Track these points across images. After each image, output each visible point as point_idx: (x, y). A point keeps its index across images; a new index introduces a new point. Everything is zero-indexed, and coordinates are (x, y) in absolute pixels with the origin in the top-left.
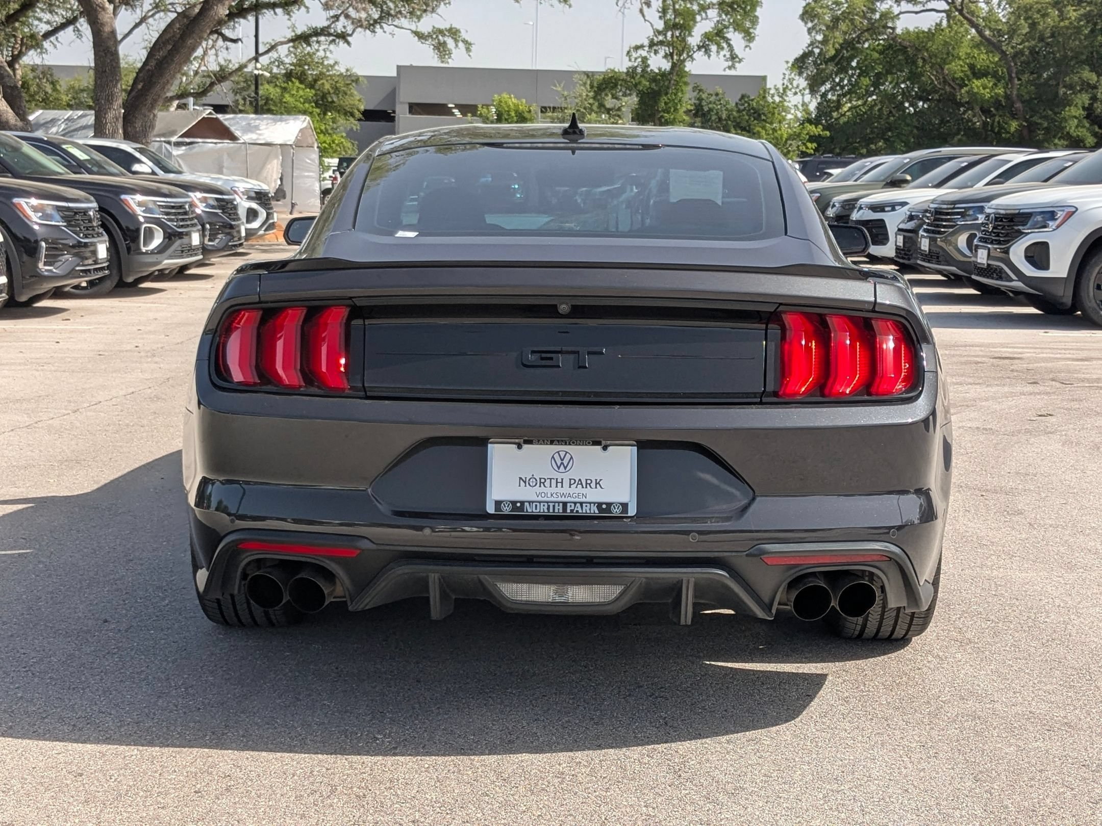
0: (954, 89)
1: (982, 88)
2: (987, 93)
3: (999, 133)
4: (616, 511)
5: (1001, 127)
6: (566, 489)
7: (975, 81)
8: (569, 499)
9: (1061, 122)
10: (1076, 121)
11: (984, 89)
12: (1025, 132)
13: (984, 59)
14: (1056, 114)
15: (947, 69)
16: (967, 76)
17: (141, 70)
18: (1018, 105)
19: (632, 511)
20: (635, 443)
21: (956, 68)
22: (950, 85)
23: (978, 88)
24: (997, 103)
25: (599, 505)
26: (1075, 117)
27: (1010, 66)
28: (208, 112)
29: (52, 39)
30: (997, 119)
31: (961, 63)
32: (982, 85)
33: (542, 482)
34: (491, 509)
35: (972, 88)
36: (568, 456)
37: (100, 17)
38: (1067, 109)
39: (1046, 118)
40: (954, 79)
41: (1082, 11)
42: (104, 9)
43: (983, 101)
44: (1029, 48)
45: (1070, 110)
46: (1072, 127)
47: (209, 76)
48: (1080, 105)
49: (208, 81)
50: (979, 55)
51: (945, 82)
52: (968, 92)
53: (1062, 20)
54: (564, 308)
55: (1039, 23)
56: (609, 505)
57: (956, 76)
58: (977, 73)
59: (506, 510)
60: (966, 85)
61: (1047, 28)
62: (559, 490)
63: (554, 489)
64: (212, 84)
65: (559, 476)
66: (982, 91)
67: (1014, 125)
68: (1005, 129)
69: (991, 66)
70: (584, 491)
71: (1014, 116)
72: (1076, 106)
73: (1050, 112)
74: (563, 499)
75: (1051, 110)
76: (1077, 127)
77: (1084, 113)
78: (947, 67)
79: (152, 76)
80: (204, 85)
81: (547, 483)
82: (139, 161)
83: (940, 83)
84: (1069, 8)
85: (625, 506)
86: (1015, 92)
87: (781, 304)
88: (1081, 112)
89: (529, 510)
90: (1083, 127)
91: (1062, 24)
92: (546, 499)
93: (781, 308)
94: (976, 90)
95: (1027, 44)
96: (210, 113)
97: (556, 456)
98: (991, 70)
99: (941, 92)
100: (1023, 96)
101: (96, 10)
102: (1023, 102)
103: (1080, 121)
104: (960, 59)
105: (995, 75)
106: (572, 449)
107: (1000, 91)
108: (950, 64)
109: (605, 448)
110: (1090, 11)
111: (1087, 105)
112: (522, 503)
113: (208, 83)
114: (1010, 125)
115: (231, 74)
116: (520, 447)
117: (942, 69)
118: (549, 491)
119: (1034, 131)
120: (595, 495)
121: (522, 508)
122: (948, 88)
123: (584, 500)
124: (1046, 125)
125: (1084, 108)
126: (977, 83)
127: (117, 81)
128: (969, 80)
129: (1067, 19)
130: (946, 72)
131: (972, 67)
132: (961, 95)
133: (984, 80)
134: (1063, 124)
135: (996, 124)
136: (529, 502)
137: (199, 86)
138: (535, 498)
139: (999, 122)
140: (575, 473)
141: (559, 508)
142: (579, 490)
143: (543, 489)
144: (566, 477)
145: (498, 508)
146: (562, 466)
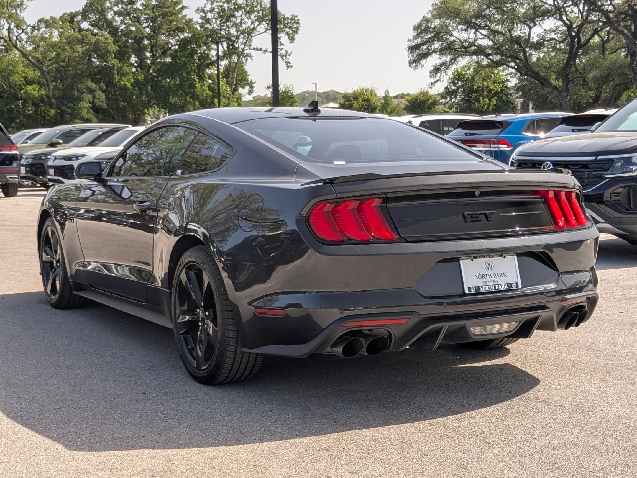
0: (16, 91)
1: (33, 90)
2: (36, 94)
3: (44, 117)
4: (514, 287)
5: (45, 113)
6: (493, 279)
7: (28, 86)
9: (78, 111)
10: (86, 110)
11: (34, 91)
12: (58, 116)
13: (33, 74)
14: (75, 105)
15: (12, 80)
16: (23, 84)
18: (53, 100)
19: (520, 286)
20: (515, 254)
21: (16, 79)
22: (14, 89)
23: (31, 91)
24: (42, 100)
25: (507, 285)
26: (86, 108)
27: (47, 78)
30: (43, 108)
31: (19, 76)
32: (33, 89)
33: (483, 277)
34: (467, 291)
35: (27, 90)
36: (491, 263)
38: (81, 103)
39: (70, 108)
40: (16, 85)
41: (85, 48)
43: (34, 98)
44: (55, 68)
45: (82, 104)
46: (84, 112)
48: (87, 101)
50: (29, 71)
51: (10, 86)
52: (24, 93)
53: (73, 53)
54: (477, 193)
55: (61, 54)
56: (511, 284)
57: (17, 83)
58: (30, 82)
59: (473, 291)
60: (23, 89)
61: (66, 57)
62: (491, 279)
65: (489, 273)
66: (33, 93)
67: (52, 112)
68: (47, 114)
69: (36, 78)
70: (500, 279)
71: (51, 106)
72: (85, 101)
73: (72, 105)
74: (495, 283)
75: (73, 104)
76: (87, 113)
77: (91, 105)
78: (11, 78)
81: (485, 277)
83: (7, 87)
84: (78, 46)
85: (517, 284)
86: (51, 93)
88: (88, 105)
89: (482, 290)
90: (90, 113)
91: (74, 55)
92: (486, 284)
94: (29, 92)
95: (54, 65)
97: (487, 263)
98: (36, 81)
99: (8, 92)
100: (55, 95)
102: (55, 99)
103: (88, 110)
104: (18, 73)
105: (39, 83)
107: (43, 92)
108: (13, 76)
109: (504, 258)
110: (89, 48)
111: (91, 101)
112: (478, 287)
114: (50, 112)
116: (472, 260)
117: (9, 79)
118: (487, 280)
119: (64, 116)
120: (505, 280)
121: (479, 290)
122: (12, 91)
123: (501, 283)
124: (70, 112)
125: (90, 103)
126: (29, 88)
128: (25, 86)
129: (77, 52)
130: (11, 81)
131: (25, 78)
132: (21, 94)
133: (34, 86)
134: (80, 112)
135: (42, 111)
136: (481, 286)
138: (482, 284)
139: (44, 110)
140: (495, 271)
141: (493, 288)
142: (498, 278)
143: (484, 280)
144: (492, 273)
145: (470, 290)
146: (489, 268)
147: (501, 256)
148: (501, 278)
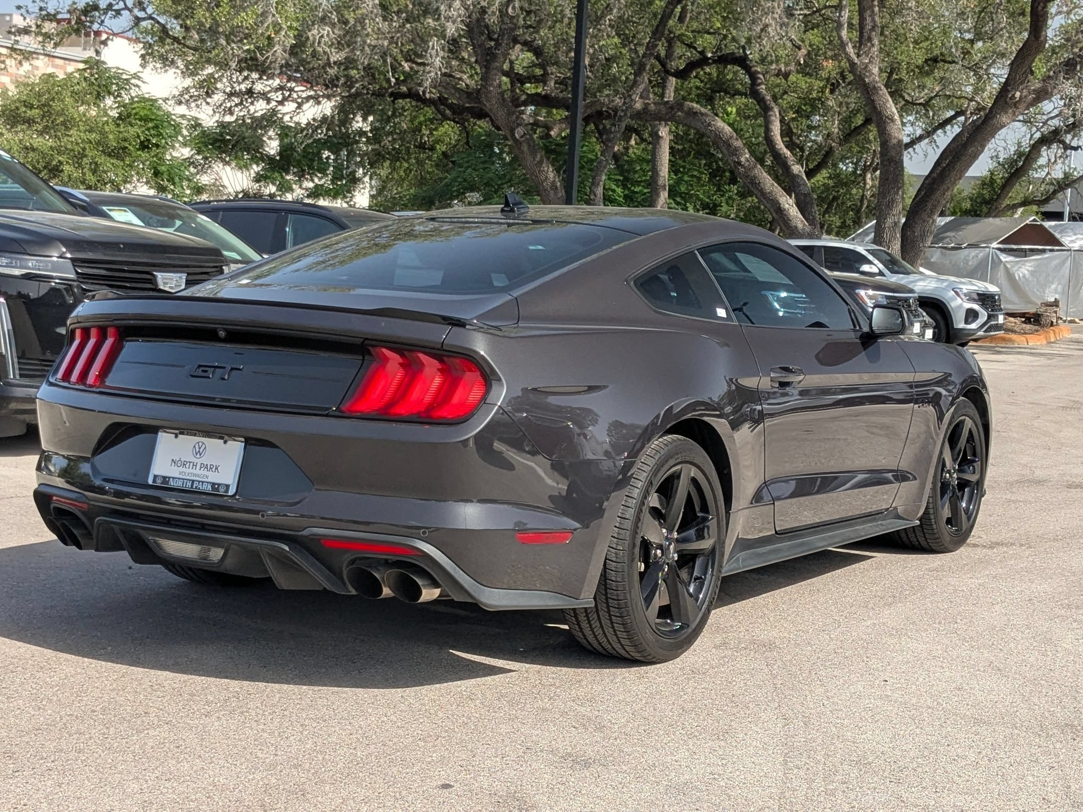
4: (222, 491)
6: (197, 471)
8: (198, 479)
17: (927, 177)
19: (231, 492)
20: (243, 439)
25: (213, 484)
28: (1032, 219)
29: (910, 150)
33: (184, 465)
34: (150, 482)
36: (203, 446)
37: (888, 128)
42: (892, 120)
47: (1052, 184)
49: (1052, 188)
54: (222, 334)
56: (219, 485)
59: (159, 482)
62: (194, 471)
63: (190, 471)
64: (1055, 192)
65: (195, 461)
70: (208, 473)
74: (193, 478)
79: (933, 183)
80: (1047, 192)
81: (187, 465)
82: (870, 262)
85: (228, 486)
87: (367, 339)
89: (172, 483)
92: (183, 477)
93: (366, 342)
96: (1034, 220)
97: (197, 445)
101: (884, 122)
106: (206, 440)
109: (225, 442)
112: (169, 478)
113: (1051, 190)
115: (1074, 181)
116: (176, 436)
118: (187, 471)
120: (213, 477)
121: (167, 483)
123: (204, 480)
127: (899, 188)
136: (173, 478)
137: (1042, 194)
138: (177, 475)
140: (205, 460)
141: (189, 484)
142: (206, 472)
143: (184, 469)
144: (199, 461)
145: (154, 481)
146: (199, 453)
147: (221, 438)
148: (210, 473)
